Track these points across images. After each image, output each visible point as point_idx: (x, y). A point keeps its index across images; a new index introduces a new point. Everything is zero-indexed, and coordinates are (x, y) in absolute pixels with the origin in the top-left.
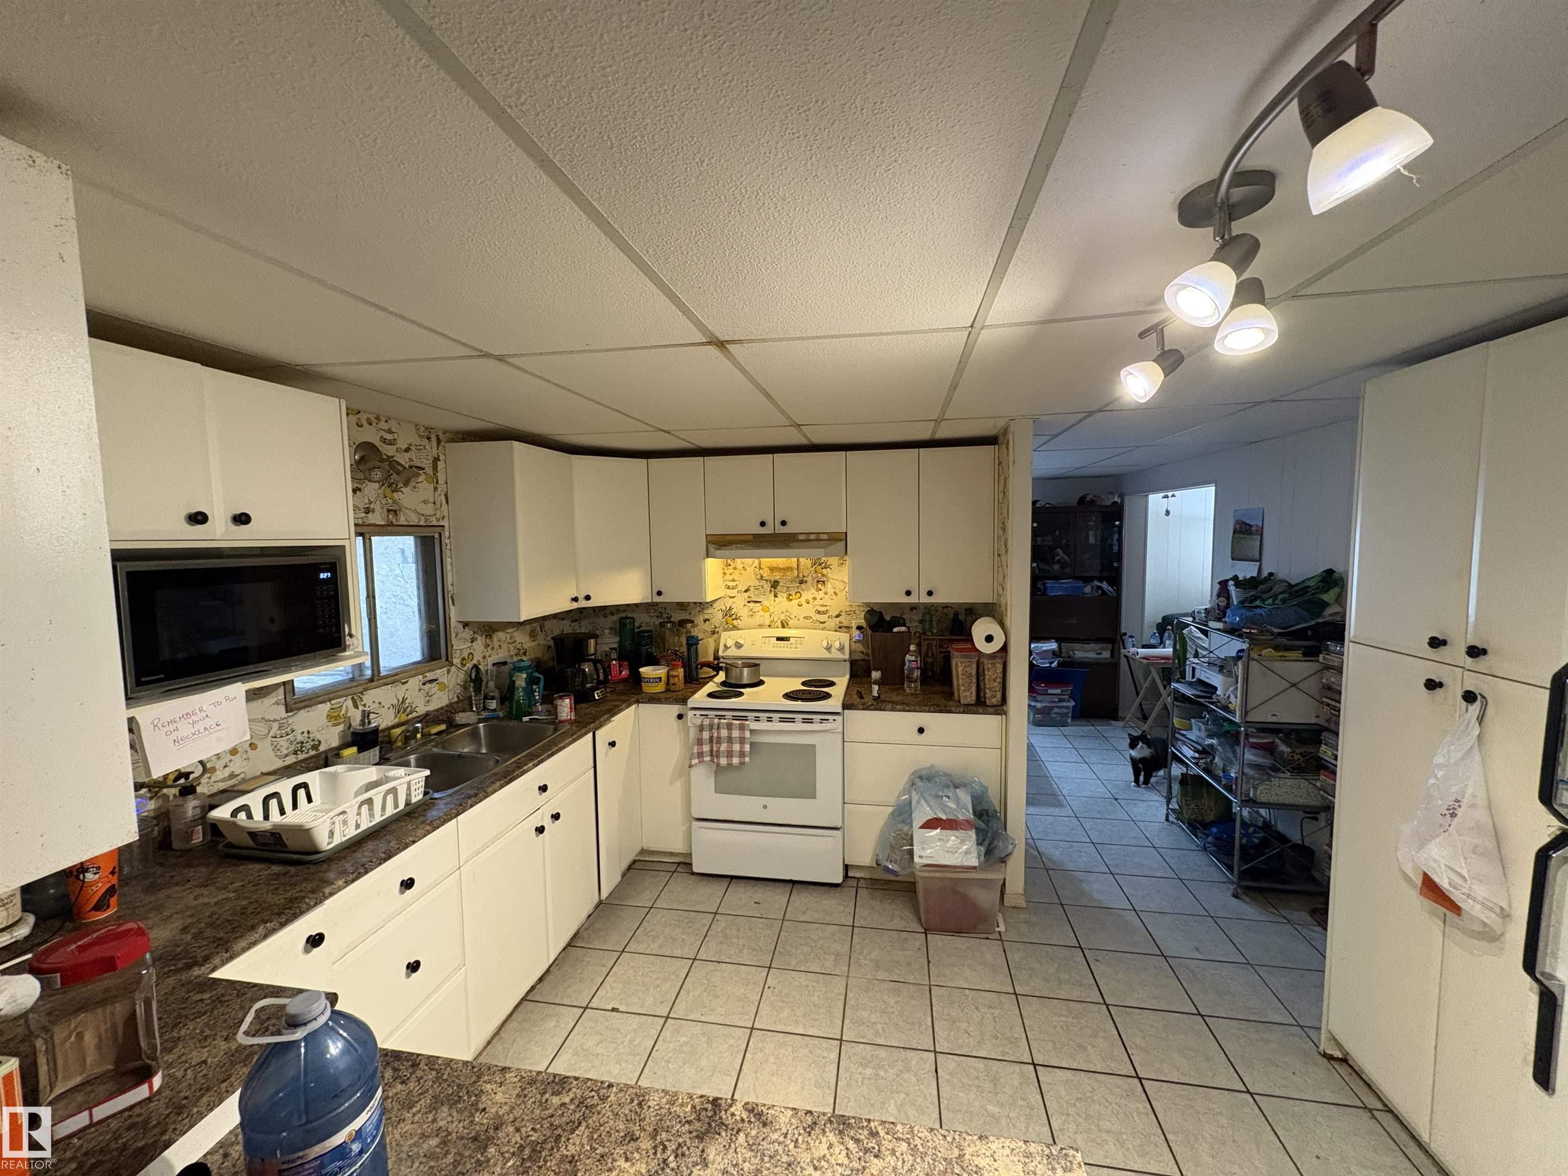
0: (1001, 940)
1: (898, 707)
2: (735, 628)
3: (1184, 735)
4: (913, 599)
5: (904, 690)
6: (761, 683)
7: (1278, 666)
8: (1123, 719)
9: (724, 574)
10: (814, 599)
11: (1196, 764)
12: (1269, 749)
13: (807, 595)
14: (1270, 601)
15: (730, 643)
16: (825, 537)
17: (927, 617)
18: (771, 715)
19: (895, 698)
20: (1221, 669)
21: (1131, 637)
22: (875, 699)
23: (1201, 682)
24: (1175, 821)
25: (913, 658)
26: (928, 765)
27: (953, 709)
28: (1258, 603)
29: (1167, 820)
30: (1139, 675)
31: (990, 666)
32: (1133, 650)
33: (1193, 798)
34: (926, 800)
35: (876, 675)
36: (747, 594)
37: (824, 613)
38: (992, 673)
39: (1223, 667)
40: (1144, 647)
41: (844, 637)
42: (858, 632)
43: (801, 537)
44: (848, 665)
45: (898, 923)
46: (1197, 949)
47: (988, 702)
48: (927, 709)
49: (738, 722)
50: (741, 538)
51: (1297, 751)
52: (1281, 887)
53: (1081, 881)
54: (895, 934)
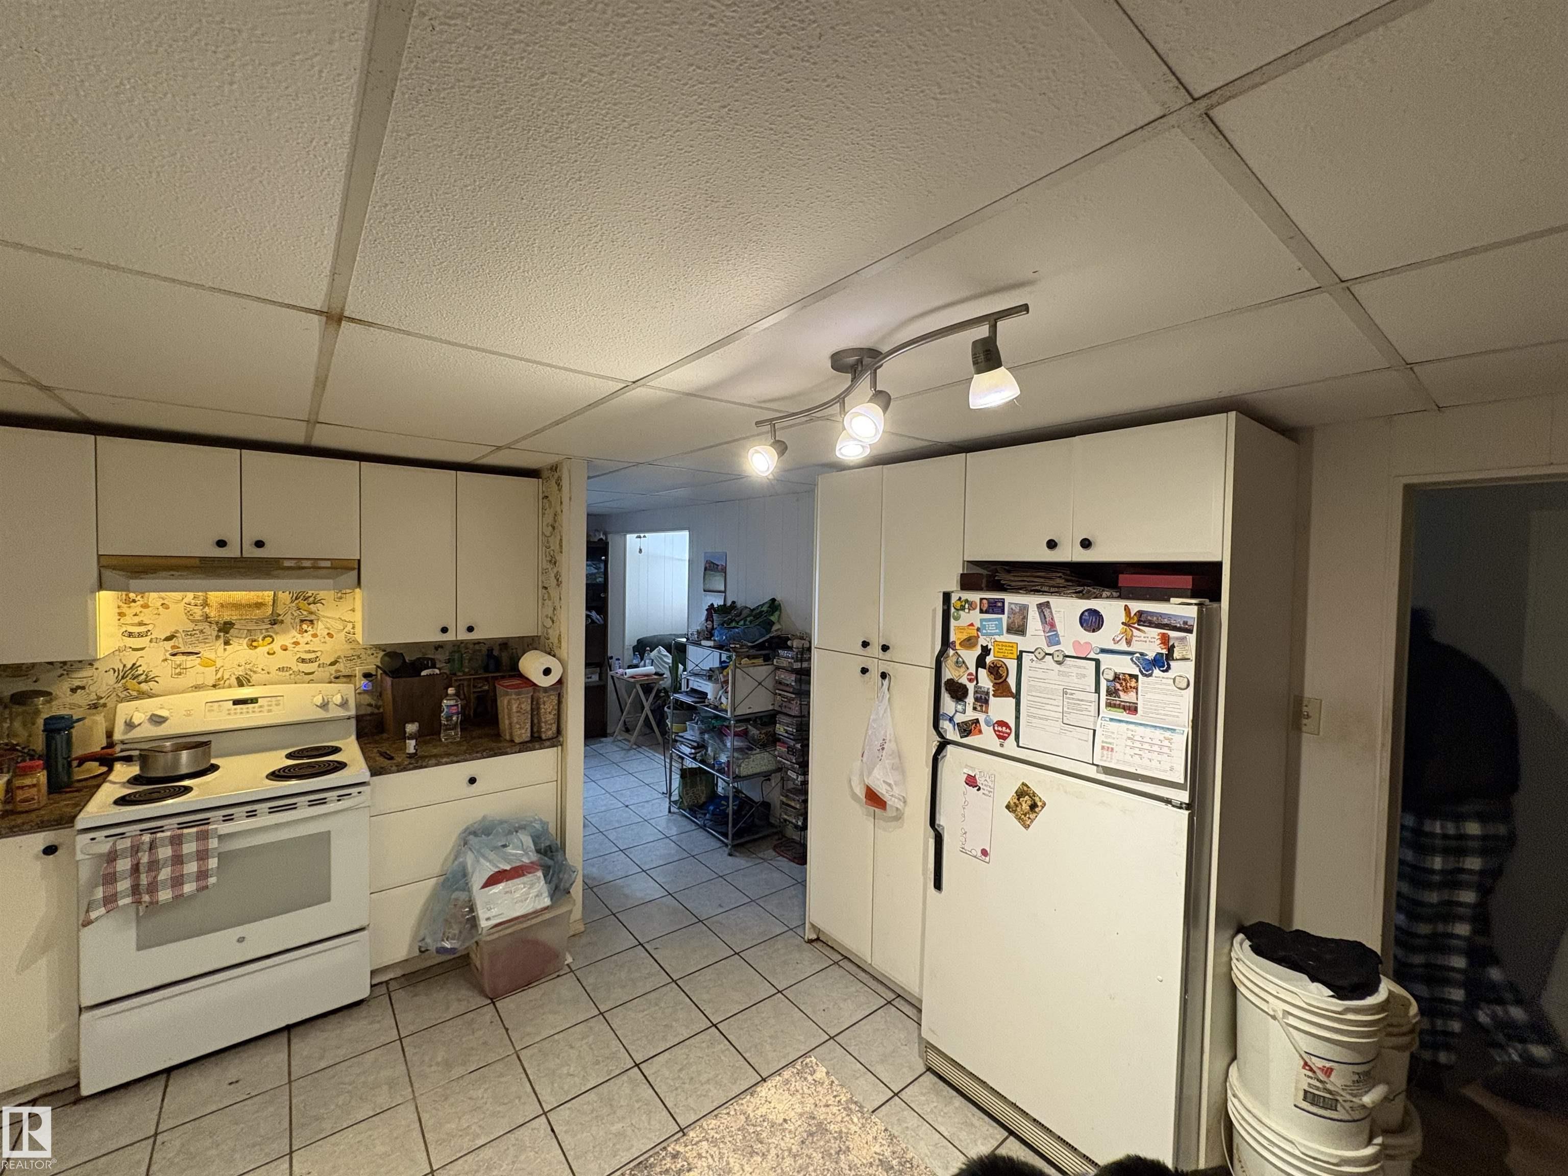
0: (572, 971)
1: (444, 760)
2: (143, 695)
3: (682, 737)
4: (449, 637)
5: (440, 740)
6: (214, 768)
7: (751, 670)
8: (612, 735)
9: (121, 615)
10: (296, 643)
11: (694, 758)
12: (744, 734)
13: (281, 640)
14: (742, 623)
15: (138, 718)
16: (328, 564)
17: (456, 656)
18: (255, 807)
19: (435, 751)
20: (710, 678)
21: (618, 659)
22: (411, 756)
23: (694, 691)
24: (677, 811)
25: (452, 703)
26: (479, 816)
27: (508, 750)
28: (733, 624)
29: (670, 812)
30: (623, 692)
31: (545, 699)
32: (621, 671)
33: (691, 788)
34: (484, 856)
35: (411, 728)
36: (171, 643)
37: (311, 661)
38: (548, 707)
39: (710, 675)
40: (630, 667)
41: (346, 691)
42: (364, 681)
43: (287, 564)
44: (353, 722)
45: (456, 1008)
46: (720, 905)
47: (544, 737)
48: (479, 755)
49: (194, 830)
50: (173, 561)
51: (763, 731)
52: (756, 837)
53: (623, 887)
54: (459, 1021)
